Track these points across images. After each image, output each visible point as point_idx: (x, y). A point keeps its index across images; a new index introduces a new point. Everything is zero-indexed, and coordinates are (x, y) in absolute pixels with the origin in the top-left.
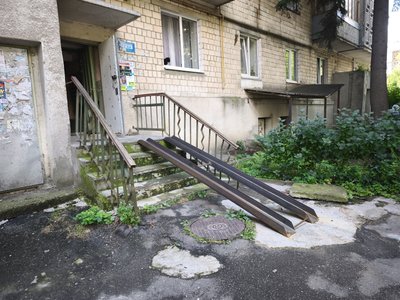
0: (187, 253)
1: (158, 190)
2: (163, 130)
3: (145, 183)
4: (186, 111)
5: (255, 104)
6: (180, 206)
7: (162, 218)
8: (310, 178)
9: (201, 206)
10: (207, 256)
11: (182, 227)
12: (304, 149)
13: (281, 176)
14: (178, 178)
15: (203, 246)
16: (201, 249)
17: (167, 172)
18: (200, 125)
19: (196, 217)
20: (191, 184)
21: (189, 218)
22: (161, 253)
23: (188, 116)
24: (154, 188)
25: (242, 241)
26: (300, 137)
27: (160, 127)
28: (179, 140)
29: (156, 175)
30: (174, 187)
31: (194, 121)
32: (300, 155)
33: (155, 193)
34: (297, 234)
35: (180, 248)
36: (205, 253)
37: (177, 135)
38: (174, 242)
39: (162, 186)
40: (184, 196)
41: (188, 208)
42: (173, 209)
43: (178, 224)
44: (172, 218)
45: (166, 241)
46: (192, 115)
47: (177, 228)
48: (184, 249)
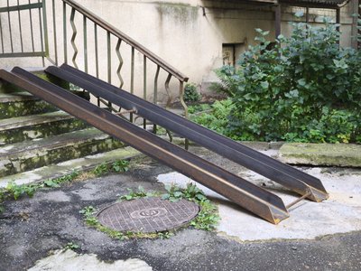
0: (92, 258)
1: (36, 160)
2: (44, 54)
3: (9, 147)
4: (86, 15)
5: (217, 18)
6: (80, 186)
7: (44, 204)
8: (312, 132)
9: (119, 184)
10: (130, 261)
11: (81, 217)
12: (301, 82)
13: (263, 134)
14: (75, 139)
15: (122, 244)
16: (119, 250)
17: (52, 129)
18: (114, 40)
19: (110, 201)
20: (99, 151)
21: (97, 203)
22: (42, 262)
23: (90, 24)
24: (28, 156)
25: (194, 232)
26: (295, 60)
27: (38, 49)
28: (76, 71)
29: (31, 134)
30: (66, 155)
31: (102, 33)
32: (295, 93)
33: (29, 165)
34: (292, 219)
35: (79, 251)
36: (124, 256)
37: (70, 63)
38: (65, 242)
39: (43, 153)
40: (86, 170)
41: (94, 188)
42: (66, 190)
43: (74, 212)
44: (63, 204)
45: (53, 241)
46: (97, 22)
47: (72, 220)
48: (86, 252)
